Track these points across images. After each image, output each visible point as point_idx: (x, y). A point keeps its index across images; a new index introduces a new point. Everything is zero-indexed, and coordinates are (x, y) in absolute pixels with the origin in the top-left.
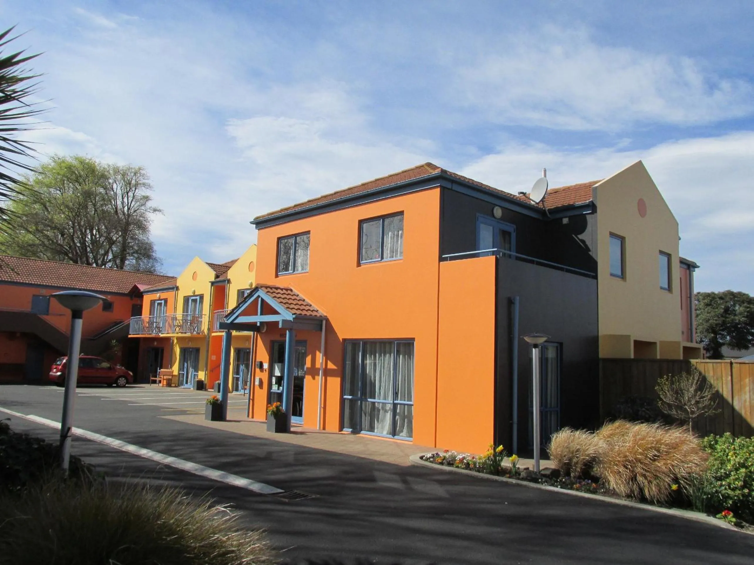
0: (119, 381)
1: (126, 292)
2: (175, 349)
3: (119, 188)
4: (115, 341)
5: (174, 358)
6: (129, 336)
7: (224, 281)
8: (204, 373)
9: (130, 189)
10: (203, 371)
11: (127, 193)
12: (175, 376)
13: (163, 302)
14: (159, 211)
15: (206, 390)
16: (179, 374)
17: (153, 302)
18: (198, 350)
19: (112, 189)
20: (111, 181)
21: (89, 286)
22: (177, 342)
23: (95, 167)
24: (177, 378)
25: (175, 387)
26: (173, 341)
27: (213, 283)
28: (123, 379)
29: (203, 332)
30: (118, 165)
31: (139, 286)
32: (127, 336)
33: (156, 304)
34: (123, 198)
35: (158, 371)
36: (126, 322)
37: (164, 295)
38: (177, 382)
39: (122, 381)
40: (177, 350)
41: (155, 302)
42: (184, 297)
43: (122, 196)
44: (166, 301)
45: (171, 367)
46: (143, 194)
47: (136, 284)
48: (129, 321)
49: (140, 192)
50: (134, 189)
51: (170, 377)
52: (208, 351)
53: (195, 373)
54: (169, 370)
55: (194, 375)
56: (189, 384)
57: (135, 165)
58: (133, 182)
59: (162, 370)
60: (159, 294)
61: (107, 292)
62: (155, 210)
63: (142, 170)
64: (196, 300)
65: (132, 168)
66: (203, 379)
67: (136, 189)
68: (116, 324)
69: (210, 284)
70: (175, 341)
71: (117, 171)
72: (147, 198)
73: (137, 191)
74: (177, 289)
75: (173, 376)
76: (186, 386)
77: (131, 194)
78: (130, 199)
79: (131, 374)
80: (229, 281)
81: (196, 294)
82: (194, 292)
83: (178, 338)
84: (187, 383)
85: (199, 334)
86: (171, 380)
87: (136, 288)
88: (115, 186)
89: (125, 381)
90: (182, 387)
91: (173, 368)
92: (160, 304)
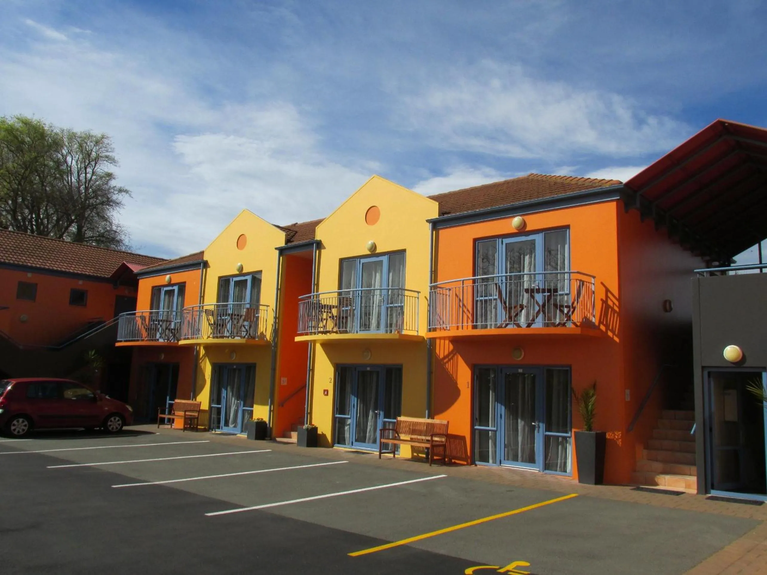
0: (109, 423)
1: (106, 276)
2: (202, 365)
3: (74, 162)
4: (93, 353)
5: (199, 382)
6: (118, 344)
7: (310, 245)
8: (267, 408)
9: (89, 162)
10: (263, 403)
11: (86, 168)
12: (204, 411)
13: (176, 288)
14: (126, 191)
15: (273, 439)
16: (211, 408)
17: (156, 291)
18: (251, 368)
19: (66, 162)
20: (64, 152)
21: (48, 265)
22: (207, 354)
23: (44, 130)
24: (207, 416)
25: (205, 430)
26: (198, 353)
27: (281, 251)
28: (117, 419)
29: (263, 335)
30: (75, 131)
31: (131, 266)
32: (115, 345)
33: (163, 293)
34: (79, 176)
35: (168, 402)
36: (109, 323)
37: (178, 277)
38: (206, 422)
39: (114, 423)
40: (207, 369)
41: (160, 289)
42: (220, 278)
43: (78, 173)
44: (182, 286)
45: (195, 397)
46: (106, 170)
47: (125, 262)
48: (118, 319)
49: (103, 168)
50: (93, 163)
51: (196, 414)
52: (274, 369)
53: (244, 408)
54: (190, 402)
55: (244, 410)
56: (231, 426)
57: (97, 132)
58: (94, 154)
59: (177, 401)
60: (168, 276)
61: (78, 274)
62: (120, 191)
63: (105, 138)
64: (246, 280)
65: (92, 136)
66: (266, 419)
67: (96, 163)
68: (91, 325)
69: (277, 252)
70: (202, 352)
71: (72, 137)
72: (110, 176)
73: (97, 166)
74: (206, 265)
75: (200, 411)
76: (225, 430)
77: (89, 170)
78: (89, 176)
79: (130, 409)
80: (319, 245)
81: (245, 271)
82: (241, 268)
83: (208, 347)
84: (227, 424)
85: (254, 338)
86: (197, 418)
87: (124, 269)
88: (69, 159)
89: (120, 422)
90: (218, 431)
91: (199, 398)
92: (170, 293)
